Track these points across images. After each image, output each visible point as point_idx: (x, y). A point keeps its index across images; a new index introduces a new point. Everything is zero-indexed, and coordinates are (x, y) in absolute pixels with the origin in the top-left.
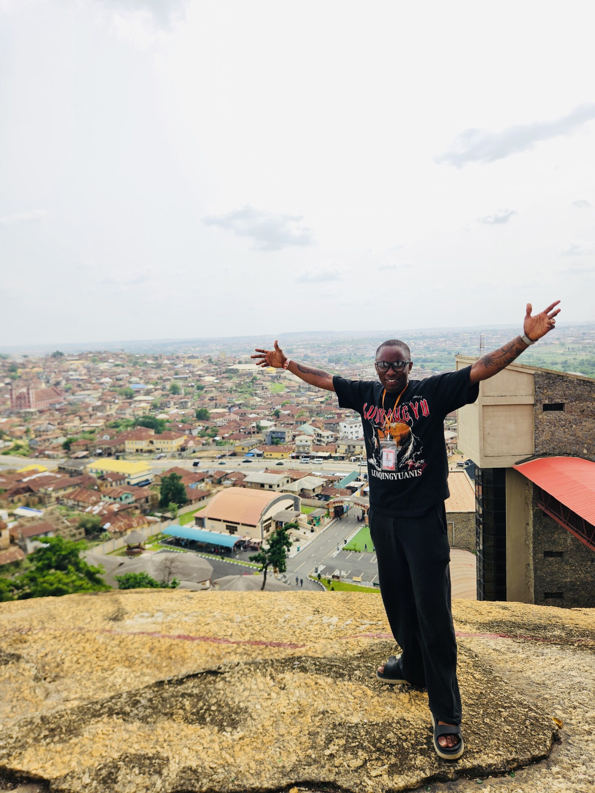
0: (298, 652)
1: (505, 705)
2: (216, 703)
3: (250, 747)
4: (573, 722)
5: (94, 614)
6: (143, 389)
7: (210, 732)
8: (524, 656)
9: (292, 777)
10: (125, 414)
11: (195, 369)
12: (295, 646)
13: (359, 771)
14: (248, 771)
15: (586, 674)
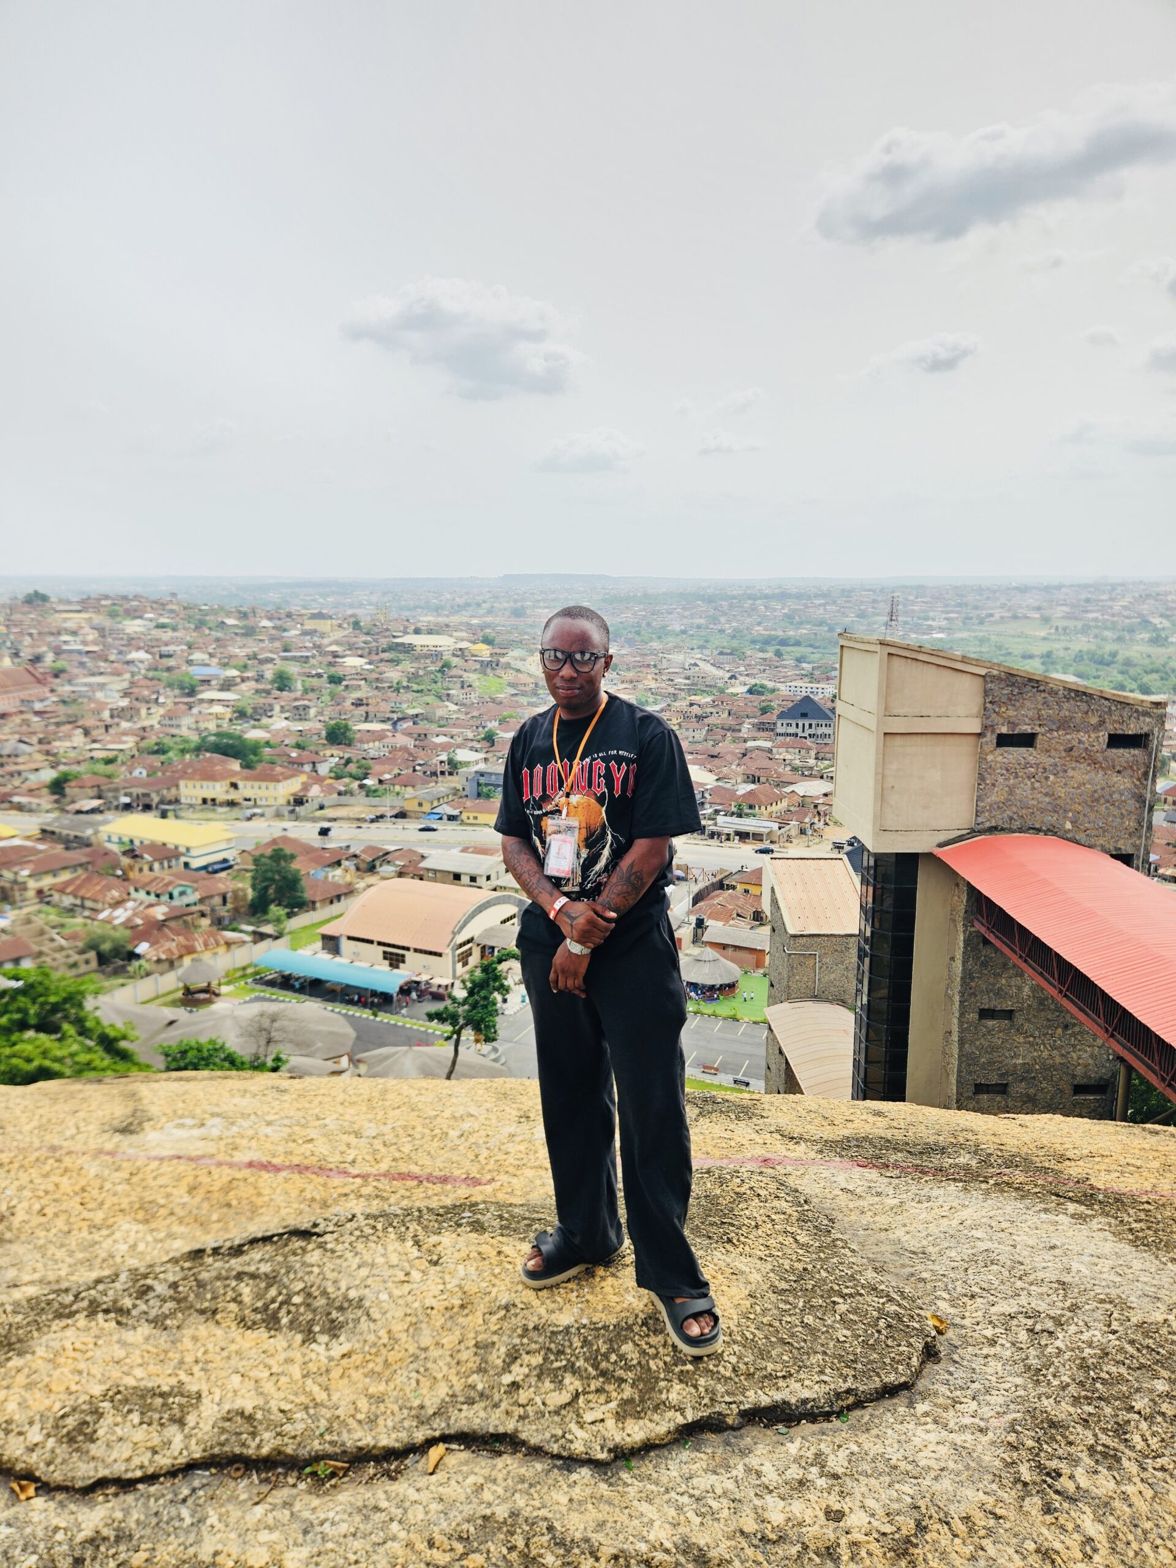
0: (478, 1194)
1: (846, 1291)
2: (303, 1290)
3: (361, 1371)
4: (967, 1322)
5: (84, 1120)
6: (217, 677)
7: (285, 1345)
8: (896, 1201)
9: (435, 1426)
10: (178, 726)
11: (326, 641)
12: (476, 1182)
13: (563, 1412)
14: (353, 1416)
15: (1002, 1235)
